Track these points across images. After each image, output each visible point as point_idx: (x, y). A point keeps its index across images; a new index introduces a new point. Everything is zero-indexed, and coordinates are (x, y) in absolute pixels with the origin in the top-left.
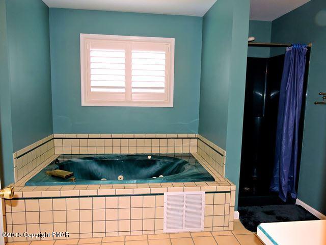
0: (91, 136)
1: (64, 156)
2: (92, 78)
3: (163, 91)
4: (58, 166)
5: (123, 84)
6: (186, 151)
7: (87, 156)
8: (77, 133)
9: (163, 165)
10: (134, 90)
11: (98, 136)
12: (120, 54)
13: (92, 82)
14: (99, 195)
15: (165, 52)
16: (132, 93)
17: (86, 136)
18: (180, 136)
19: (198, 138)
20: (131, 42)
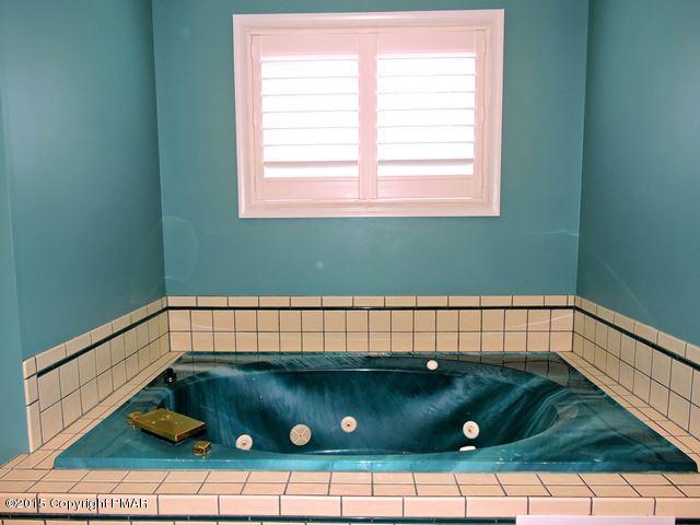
0: (266, 301)
1: (194, 357)
2: (267, 138)
3: (468, 170)
4: (169, 392)
5: (353, 154)
6: (538, 346)
7: (255, 359)
8: (227, 295)
9: (474, 389)
10: (384, 171)
11: (283, 301)
12: (345, 67)
13: (266, 150)
14: (283, 513)
15: (474, 55)
16: (377, 180)
17: (252, 301)
18: (519, 301)
19: (575, 308)
20: (373, 30)
